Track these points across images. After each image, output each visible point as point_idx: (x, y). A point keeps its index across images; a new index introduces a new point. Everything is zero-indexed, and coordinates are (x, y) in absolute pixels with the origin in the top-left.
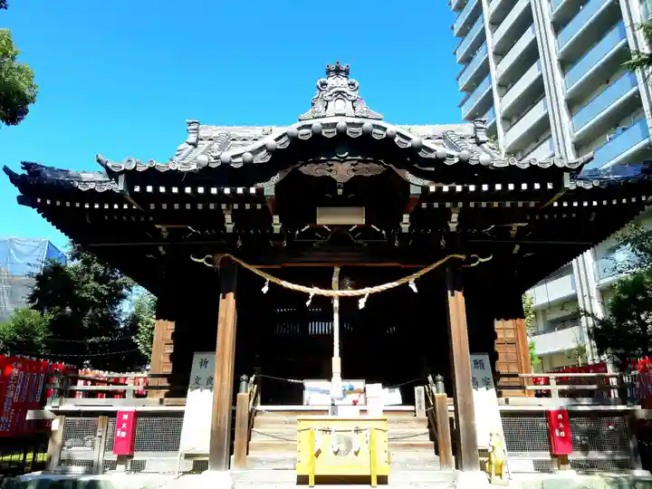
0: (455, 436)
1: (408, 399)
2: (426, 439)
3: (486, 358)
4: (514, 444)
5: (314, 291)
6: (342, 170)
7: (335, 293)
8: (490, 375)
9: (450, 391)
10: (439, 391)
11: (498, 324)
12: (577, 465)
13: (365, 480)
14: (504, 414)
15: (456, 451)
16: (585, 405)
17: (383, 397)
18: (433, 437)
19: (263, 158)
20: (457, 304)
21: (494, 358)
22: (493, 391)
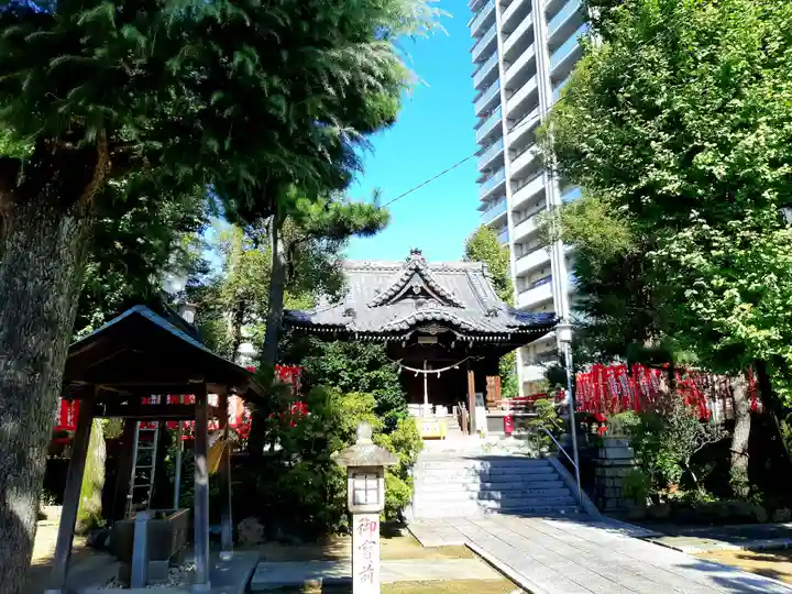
0: (469, 424)
1: (450, 411)
2: (458, 426)
3: (481, 394)
4: (491, 428)
5: (418, 371)
6: (433, 330)
7: (425, 372)
8: (482, 401)
9: (467, 408)
10: (463, 408)
11: (488, 378)
12: (516, 437)
13: (439, 438)
14: (488, 417)
15: (469, 429)
16: (520, 413)
17: (442, 410)
18: (460, 425)
19: (406, 327)
20: (471, 376)
21: (485, 393)
22: (483, 408)
